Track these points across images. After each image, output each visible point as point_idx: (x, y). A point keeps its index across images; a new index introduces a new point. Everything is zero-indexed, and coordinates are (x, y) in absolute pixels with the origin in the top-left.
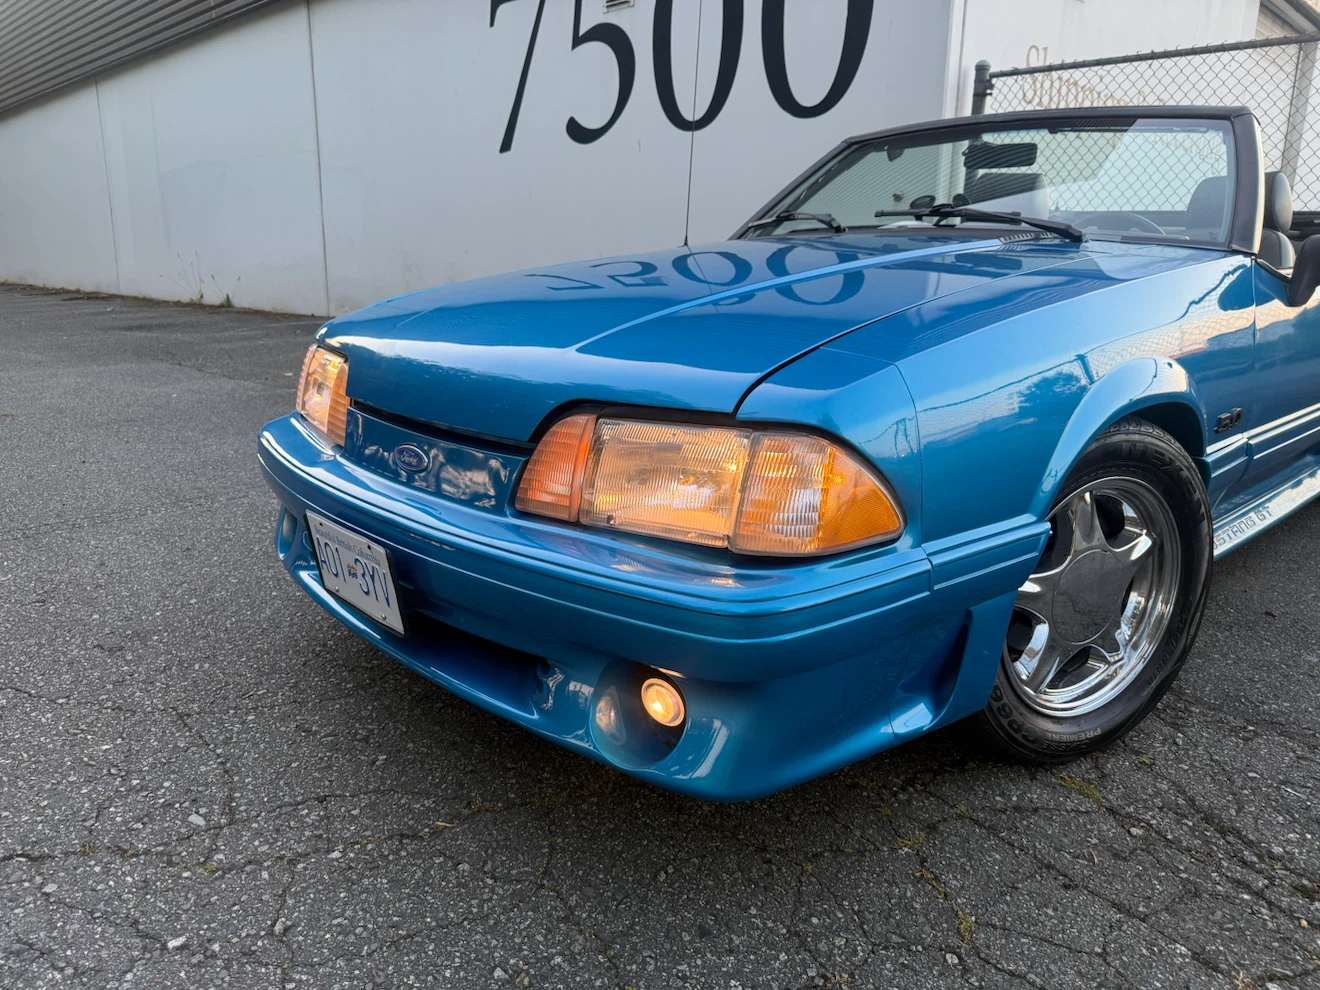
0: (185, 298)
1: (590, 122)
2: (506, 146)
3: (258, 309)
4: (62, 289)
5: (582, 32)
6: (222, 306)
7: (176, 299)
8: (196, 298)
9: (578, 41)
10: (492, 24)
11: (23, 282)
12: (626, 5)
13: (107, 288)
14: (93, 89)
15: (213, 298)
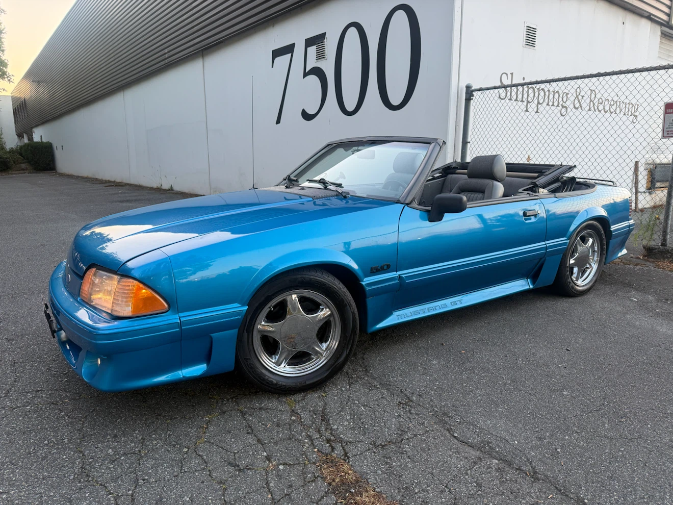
0: (155, 186)
1: (311, 111)
2: (278, 122)
3: (183, 191)
4: (109, 180)
5: (307, 70)
6: (169, 190)
7: (152, 186)
8: (159, 186)
9: (305, 75)
10: (272, 67)
11: (94, 177)
12: (324, 59)
13: (126, 181)
14: (122, 92)
15: (166, 186)
